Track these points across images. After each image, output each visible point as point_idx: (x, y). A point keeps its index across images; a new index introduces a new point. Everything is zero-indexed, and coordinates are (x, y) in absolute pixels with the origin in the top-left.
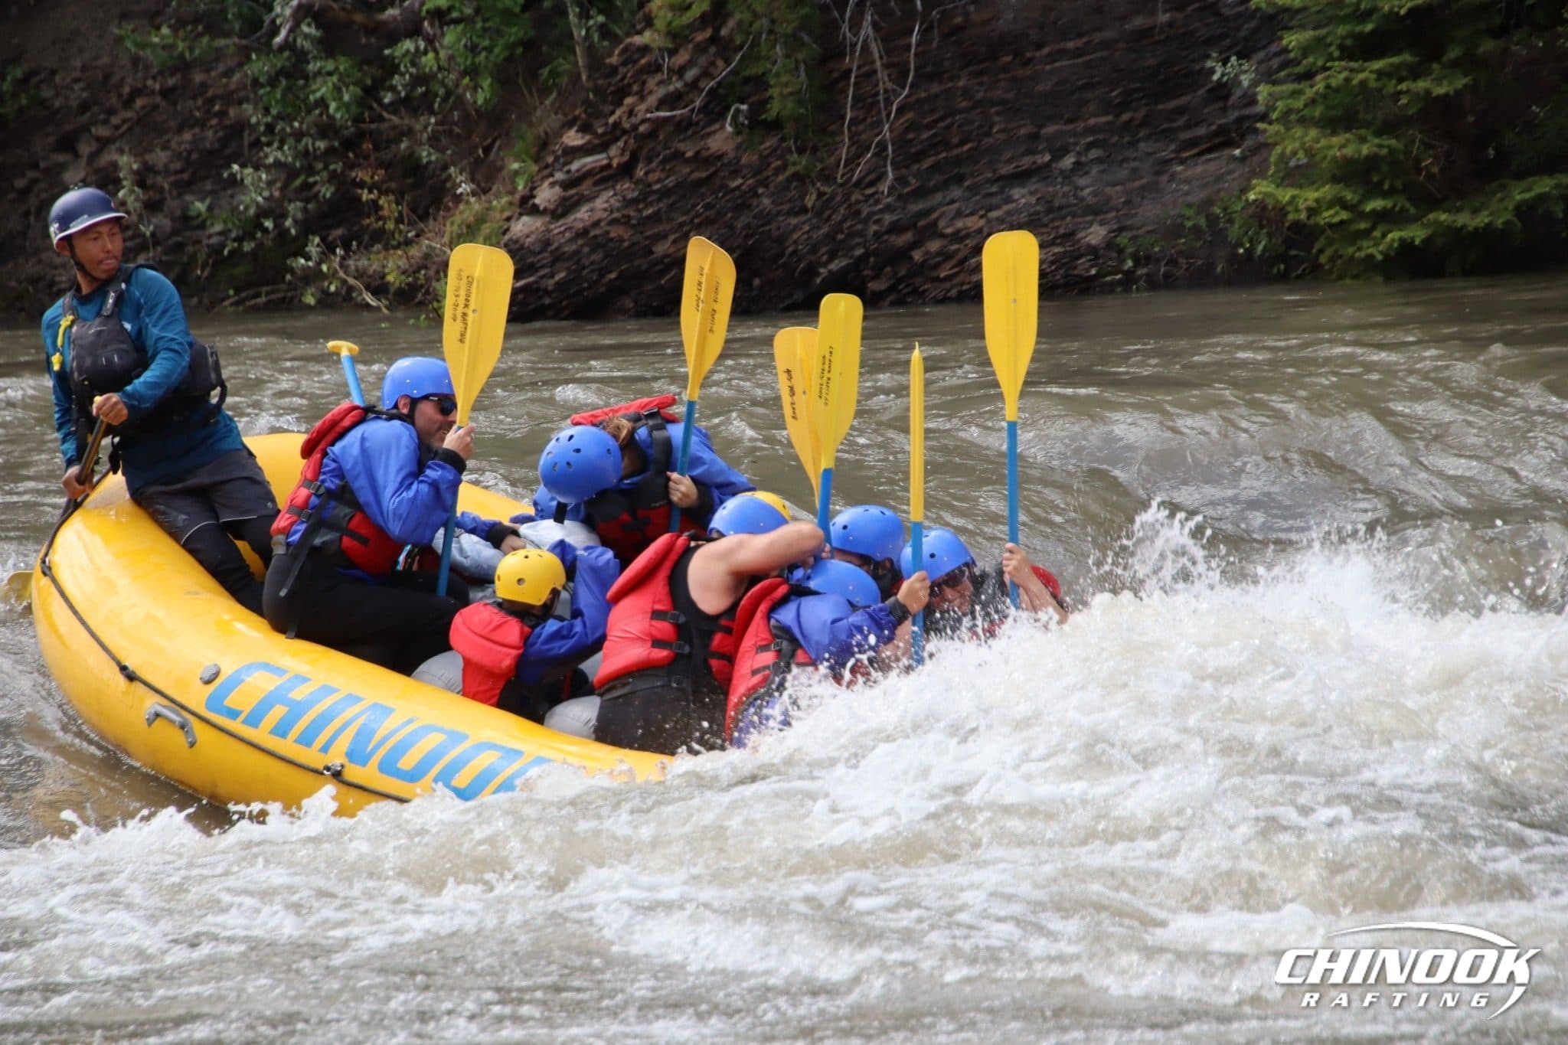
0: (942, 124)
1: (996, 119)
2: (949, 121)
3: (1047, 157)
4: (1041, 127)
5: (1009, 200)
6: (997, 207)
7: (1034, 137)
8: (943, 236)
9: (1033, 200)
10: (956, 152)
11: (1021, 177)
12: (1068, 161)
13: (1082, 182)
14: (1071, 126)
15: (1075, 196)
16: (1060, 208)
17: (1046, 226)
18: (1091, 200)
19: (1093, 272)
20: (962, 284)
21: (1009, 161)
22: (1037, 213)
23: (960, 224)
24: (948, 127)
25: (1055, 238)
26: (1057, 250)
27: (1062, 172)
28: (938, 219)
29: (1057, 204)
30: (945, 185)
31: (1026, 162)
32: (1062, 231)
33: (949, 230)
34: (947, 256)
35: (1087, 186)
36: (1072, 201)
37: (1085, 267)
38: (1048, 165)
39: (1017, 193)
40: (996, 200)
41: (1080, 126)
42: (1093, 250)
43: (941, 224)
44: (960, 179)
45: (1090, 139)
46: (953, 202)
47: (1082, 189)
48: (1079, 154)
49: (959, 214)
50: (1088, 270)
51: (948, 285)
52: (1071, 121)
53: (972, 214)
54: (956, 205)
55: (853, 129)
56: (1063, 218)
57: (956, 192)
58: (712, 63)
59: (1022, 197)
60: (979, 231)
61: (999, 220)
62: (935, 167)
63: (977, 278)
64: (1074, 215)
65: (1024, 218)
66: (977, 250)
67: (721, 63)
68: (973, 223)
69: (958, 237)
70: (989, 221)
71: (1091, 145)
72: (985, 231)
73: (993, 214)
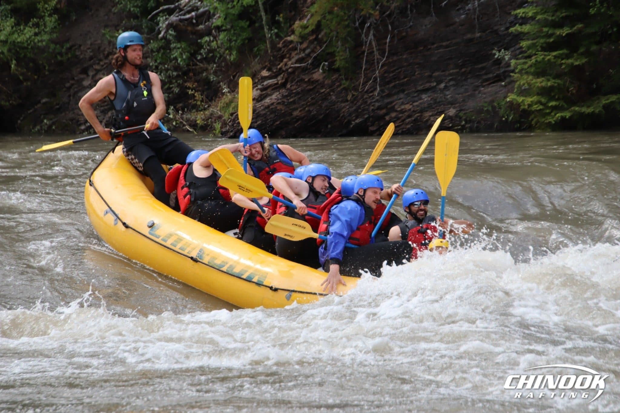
0: (397, 71)
1: (417, 69)
2: (400, 70)
3: (435, 84)
4: (433, 73)
5: (421, 99)
6: (417, 101)
7: (430, 76)
8: (396, 111)
9: (429, 99)
10: (402, 81)
11: (425, 91)
12: (442, 86)
13: (447, 93)
14: (444, 73)
15: (445, 98)
16: (439, 102)
17: (434, 108)
18: (450, 100)
19: (451, 125)
20: (403, 129)
21: (421, 85)
22: (431, 104)
23: (403, 107)
25: (437, 113)
27: (440, 89)
28: (395, 105)
29: (438, 100)
30: (398, 93)
31: (428, 85)
32: (439, 110)
33: (399, 109)
34: (398, 119)
35: (449, 94)
36: (444, 99)
37: (447, 124)
38: (435, 87)
39: (424, 96)
40: (416, 99)
41: (447, 73)
42: (451, 118)
43: (396, 107)
44: (403, 91)
45: (451, 78)
46: (400, 99)
47: (447, 95)
48: (446, 83)
49: (403, 104)
50: (449, 125)
51: (398, 129)
52: (443, 71)
53: (407, 103)
54: (401, 101)
55: (365, 72)
56: (440, 105)
57: (402, 96)
58: (315, 48)
59: (425, 97)
60: (410, 110)
61: (417, 106)
62: (394, 87)
63: (409, 126)
64: (444, 105)
65: (426, 105)
66: (409, 116)
67: (318, 48)
68: (408, 107)
69: (402, 112)
70: (413, 106)
71: (451, 80)
72: (412, 110)
73: (415, 104)
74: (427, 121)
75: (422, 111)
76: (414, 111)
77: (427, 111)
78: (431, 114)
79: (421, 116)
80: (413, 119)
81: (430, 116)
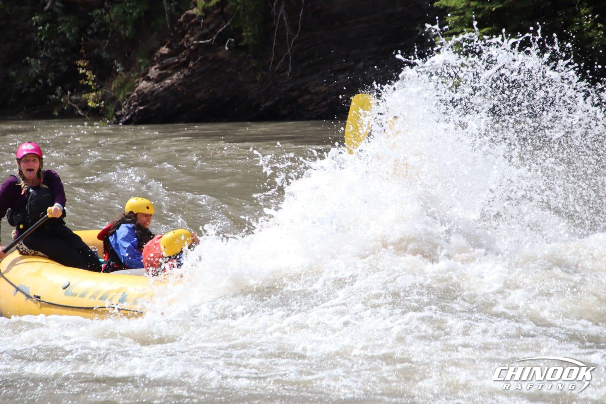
0: (311, 49)
2: (314, 48)
3: (352, 63)
4: (350, 51)
5: (337, 80)
6: (332, 82)
8: (310, 93)
10: (316, 60)
11: (342, 71)
12: (361, 65)
14: (362, 51)
15: (364, 79)
16: (358, 83)
17: (351, 90)
20: (318, 112)
21: (338, 64)
23: (317, 89)
24: (314, 51)
27: (358, 69)
28: (308, 87)
29: (356, 82)
30: (312, 73)
31: (344, 65)
33: (313, 91)
34: (312, 101)
38: (353, 66)
39: (340, 77)
40: (332, 80)
41: (366, 51)
43: (310, 88)
44: (318, 71)
45: (369, 56)
46: (314, 80)
47: (366, 76)
48: (365, 62)
49: (317, 85)
51: (312, 113)
52: (362, 49)
53: (322, 85)
54: (316, 81)
55: (276, 50)
57: (316, 76)
58: (220, 22)
59: (342, 78)
60: (325, 91)
61: (333, 88)
62: (309, 66)
63: (324, 110)
65: (343, 87)
66: (325, 99)
67: (224, 22)
68: (323, 89)
69: (317, 94)
70: (329, 88)
71: (370, 59)
72: (327, 92)
73: (331, 85)
75: (338, 93)
76: (329, 93)
77: (343, 93)
79: (337, 98)
80: (329, 101)
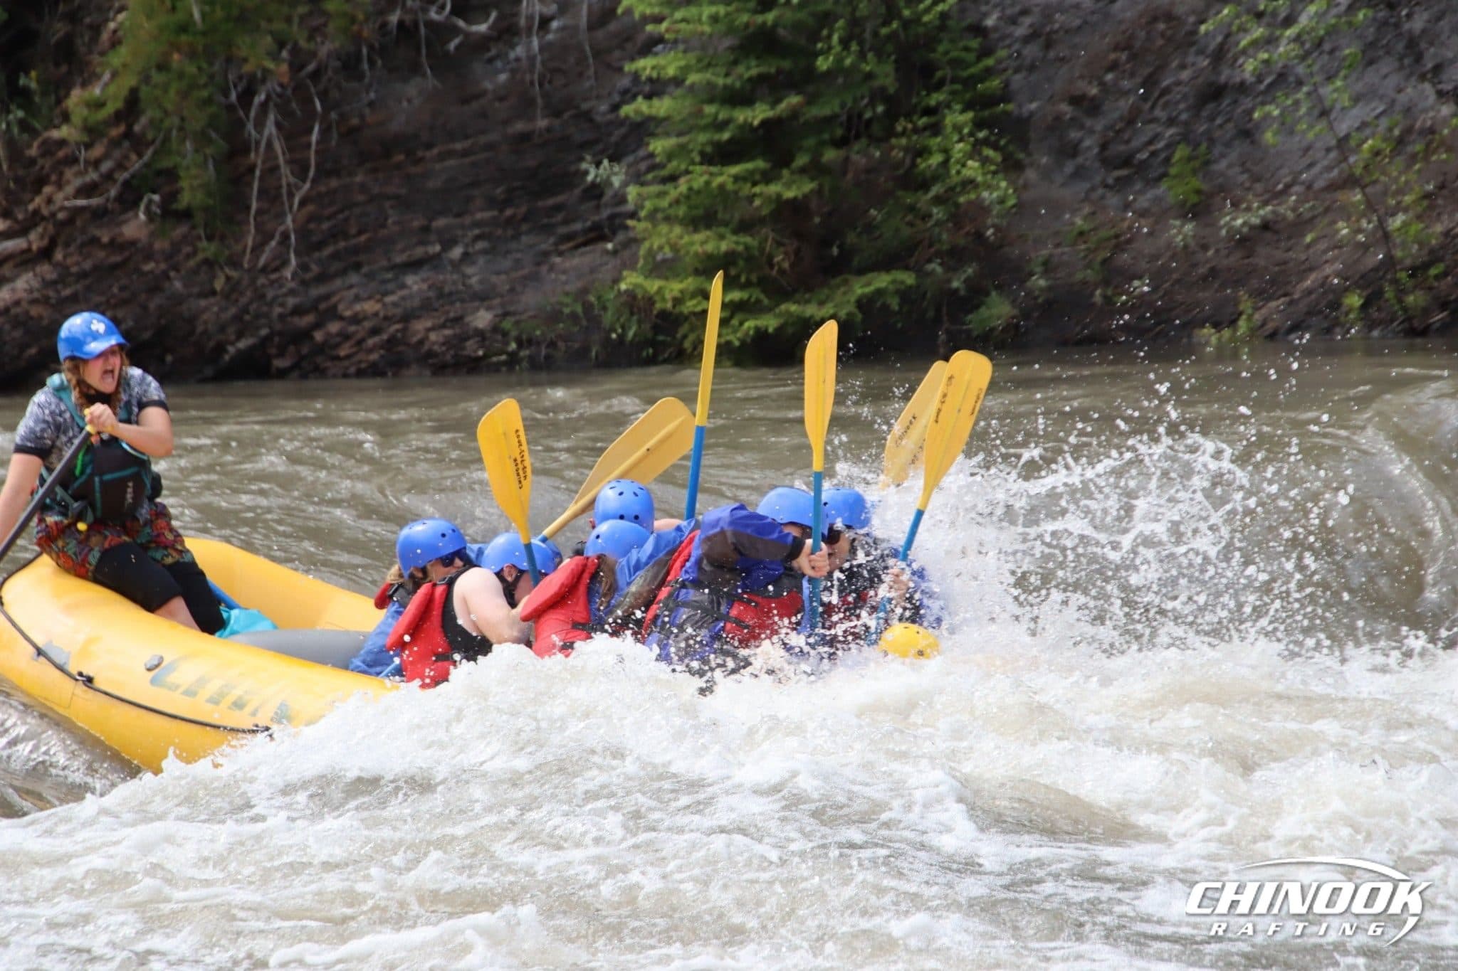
0: (341, 216)
1: (390, 212)
2: (347, 213)
3: (438, 248)
4: (431, 220)
5: (403, 286)
6: (392, 292)
7: (426, 229)
8: (341, 318)
9: (425, 286)
10: (354, 241)
11: (414, 265)
12: (457, 252)
13: (469, 270)
14: (458, 220)
15: (464, 285)
16: (451, 294)
17: (436, 310)
18: (477, 287)
19: (481, 353)
20: (360, 362)
21: (403, 251)
22: (428, 299)
23: (358, 307)
24: (346, 220)
25: (447, 321)
26: (448, 332)
27: (452, 262)
28: (340, 301)
29: (447, 290)
30: (343, 272)
31: (419, 252)
32: (452, 315)
33: (348, 313)
34: (346, 337)
35: (475, 275)
36: (461, 287)
37: (473, 349)
38: (438, 256)
39: (410, 280)
40: (390, 286)
41: (467, 220)
42: (480, 334)
43: (341, 307)
44: (357, 266)
45: (477, 232)
46: (351, 287)
47: (469, 277)
48: (467, 246)
49: (357, 299)
50: (475, 351)
51: (346, 363)
52: (458, 215)
53: (370, 298)
54: (354, 291)
55: (259, 219)
56: (452, 303)
57: (354, 278)
58: (126, 157)
59: (415, 283)
60: (376, 314)
61: (395, 304)
62: (335, 256)
63: (374, 357)
64: (463, 301)
65: (416, 302)
66: (375, 331)
67: (134, 157)
68: (370, 307)
69: (356, 319)
70: (384, 305)
71: (478, 238)
72: (381, 314)
73: (389, 299)
74: (421, 342)
75: (407, 318)
76: (386, 318)
77: (419, 317)
78: (429, 324)
79: (405, 330)
80: (385, 337)
81: (429, 330)
